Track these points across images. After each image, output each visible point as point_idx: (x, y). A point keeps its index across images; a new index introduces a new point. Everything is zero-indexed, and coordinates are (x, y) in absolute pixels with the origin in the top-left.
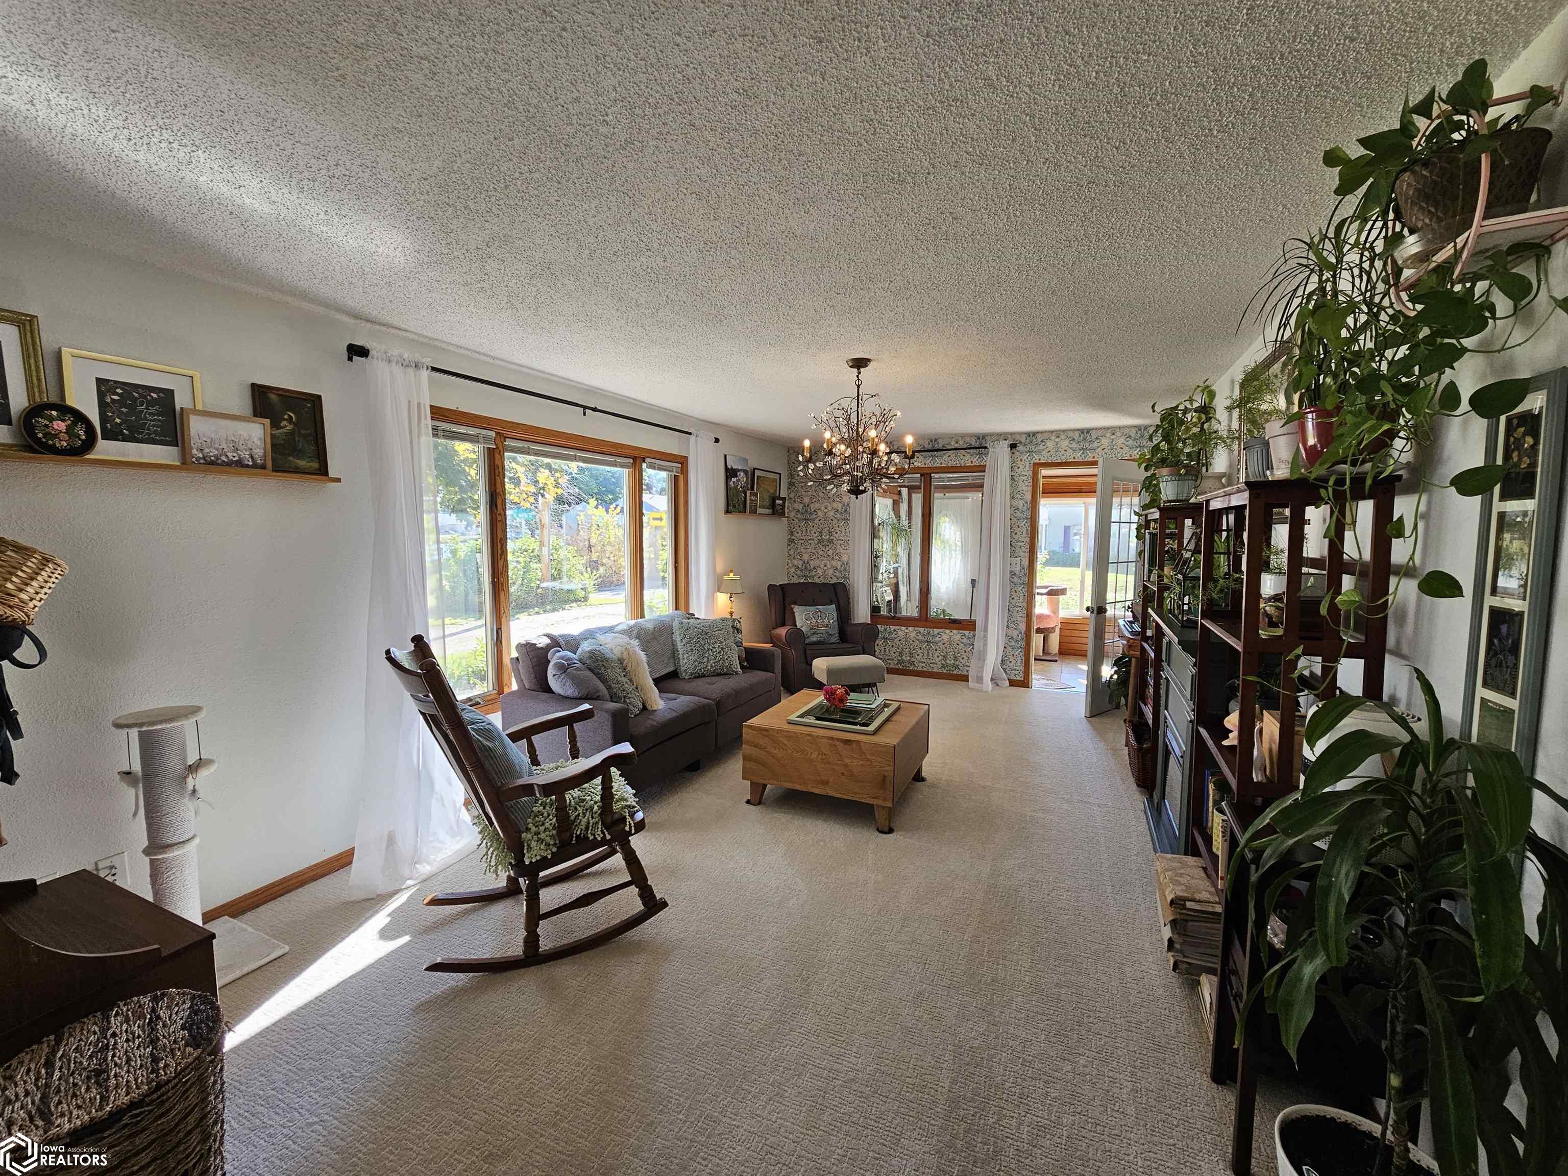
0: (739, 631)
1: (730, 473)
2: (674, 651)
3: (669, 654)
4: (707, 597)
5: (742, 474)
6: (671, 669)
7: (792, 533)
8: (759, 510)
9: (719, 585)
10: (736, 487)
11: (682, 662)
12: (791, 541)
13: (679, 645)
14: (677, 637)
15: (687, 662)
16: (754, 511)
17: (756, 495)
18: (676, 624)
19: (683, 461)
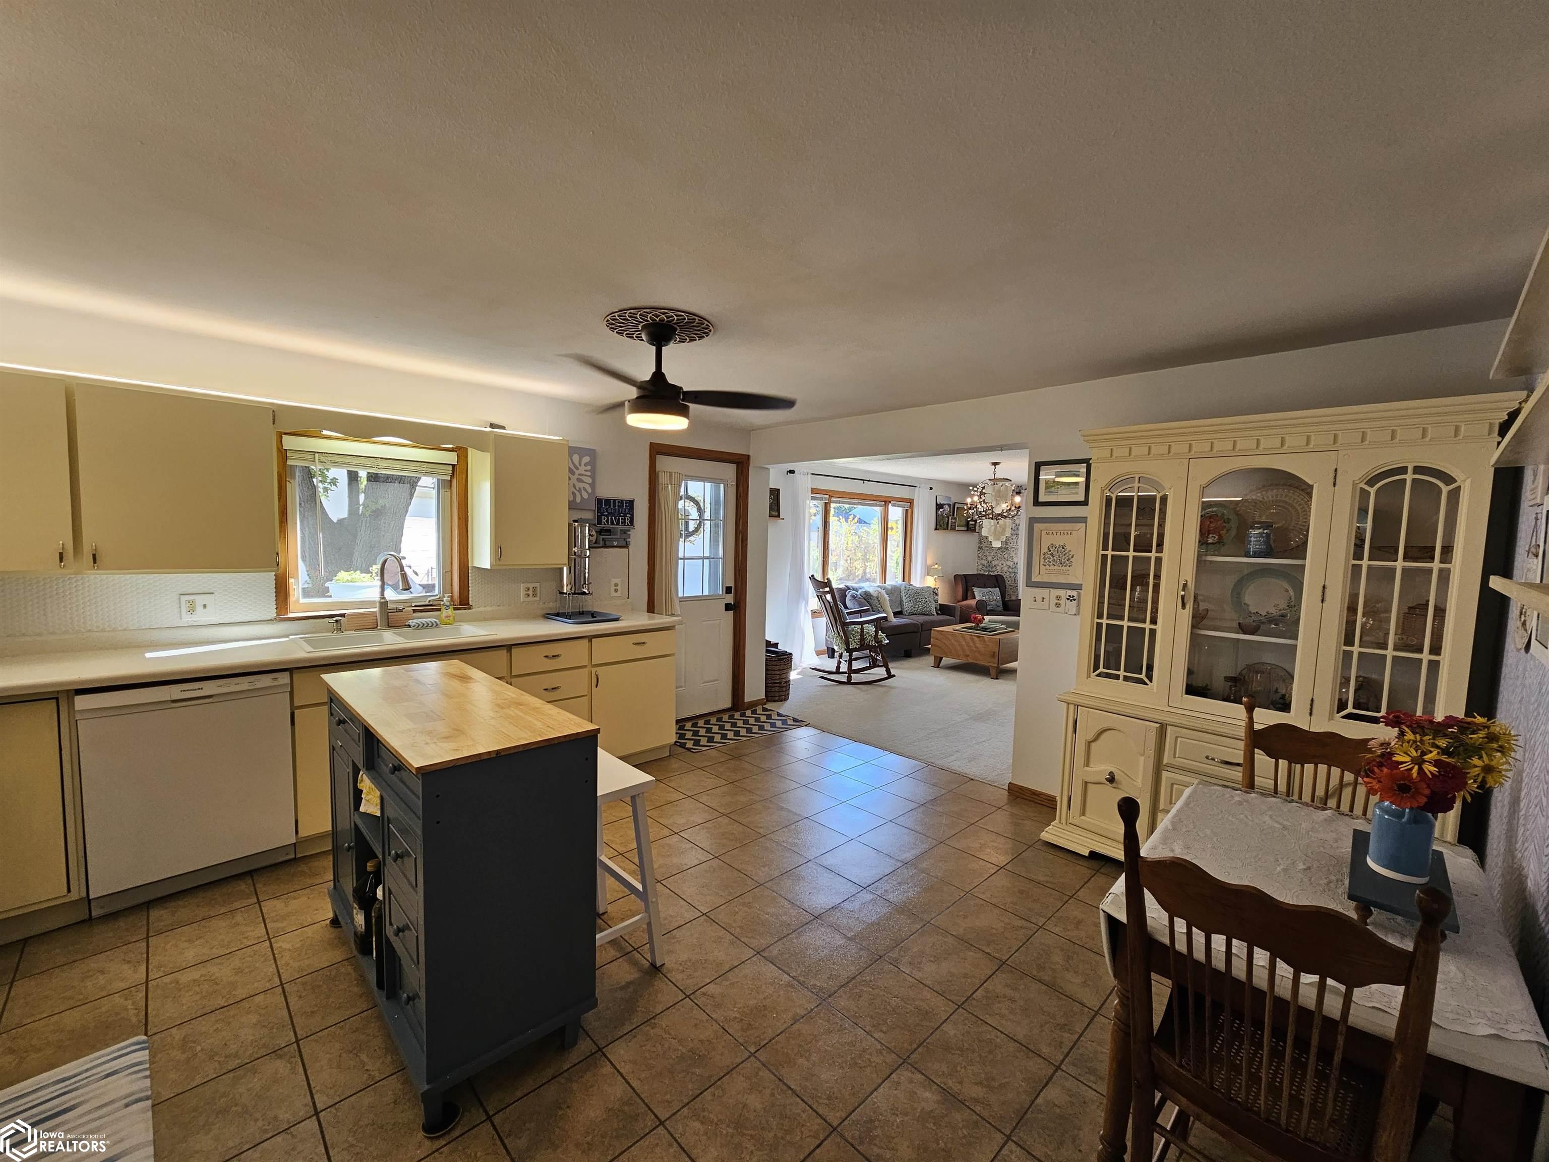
0: (937, 594)
1: (939, 506)
2: (901, 601)
3: (898, 602)
4: (921, 578)
5: (947, 506)
6: (900, 610)
7: (981, 543)
8: (957, 528)
9: (929, 571)
10: (942, 515)
11: (905, 607)
12: (980, 548)
13: (904, 598)
14: (903, 594)
15: (907, 606)
16: (953, 529)
17: (955, 519)
18: (903, 588)
19: (911, 502)
